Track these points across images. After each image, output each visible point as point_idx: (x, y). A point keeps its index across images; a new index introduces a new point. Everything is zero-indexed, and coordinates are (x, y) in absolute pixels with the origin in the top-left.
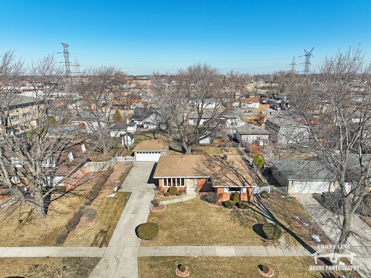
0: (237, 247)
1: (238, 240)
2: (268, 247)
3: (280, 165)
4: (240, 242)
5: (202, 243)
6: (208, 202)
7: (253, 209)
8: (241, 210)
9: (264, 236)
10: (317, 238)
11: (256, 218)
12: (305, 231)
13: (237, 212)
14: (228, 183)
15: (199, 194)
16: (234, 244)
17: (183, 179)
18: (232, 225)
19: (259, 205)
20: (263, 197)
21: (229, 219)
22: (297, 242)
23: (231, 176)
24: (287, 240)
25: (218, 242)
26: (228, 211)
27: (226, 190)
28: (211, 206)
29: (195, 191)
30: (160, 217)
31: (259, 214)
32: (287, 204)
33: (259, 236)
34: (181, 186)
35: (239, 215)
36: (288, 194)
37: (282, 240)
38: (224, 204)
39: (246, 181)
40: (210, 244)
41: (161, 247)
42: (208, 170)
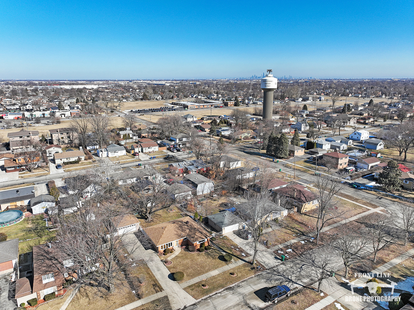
0: (218, 269)
1: (216, 266)
2: (229, 265)
3: (214, 218)
4: (218, 267)
5: (204, 273)
6: (190, 252)
7: (213, 249)
8: (208, 251)
9: (225, 260)
10: (243, 254)
11: (217, 253)
12: (238, 253)
13: (207, 252)
14: (199, 239)
15: (182, 248)
16: (216, 268)
17: (171, 243)
18: (209, 260)
19: (214, 245)
20: (213, 240)
21: (207, 258)
22: (238, 259)
23: (198, 234)
24: (234, 259)
25: (209, 270)
26: (203, 253)
27: (198, 243)
28: (193, 253)
29: (179, 247)
30: (174, 268)
31: (217, 251)
32: (225, 241)
33: (223, 262)
34: (171, 247)
35: (209, 254)
36: (223, 235)
37: (232, 260)
38: (199, 250)
39: (207, 235)
40: (207, 272)
41: (188, 281)
42: (184, 233)
